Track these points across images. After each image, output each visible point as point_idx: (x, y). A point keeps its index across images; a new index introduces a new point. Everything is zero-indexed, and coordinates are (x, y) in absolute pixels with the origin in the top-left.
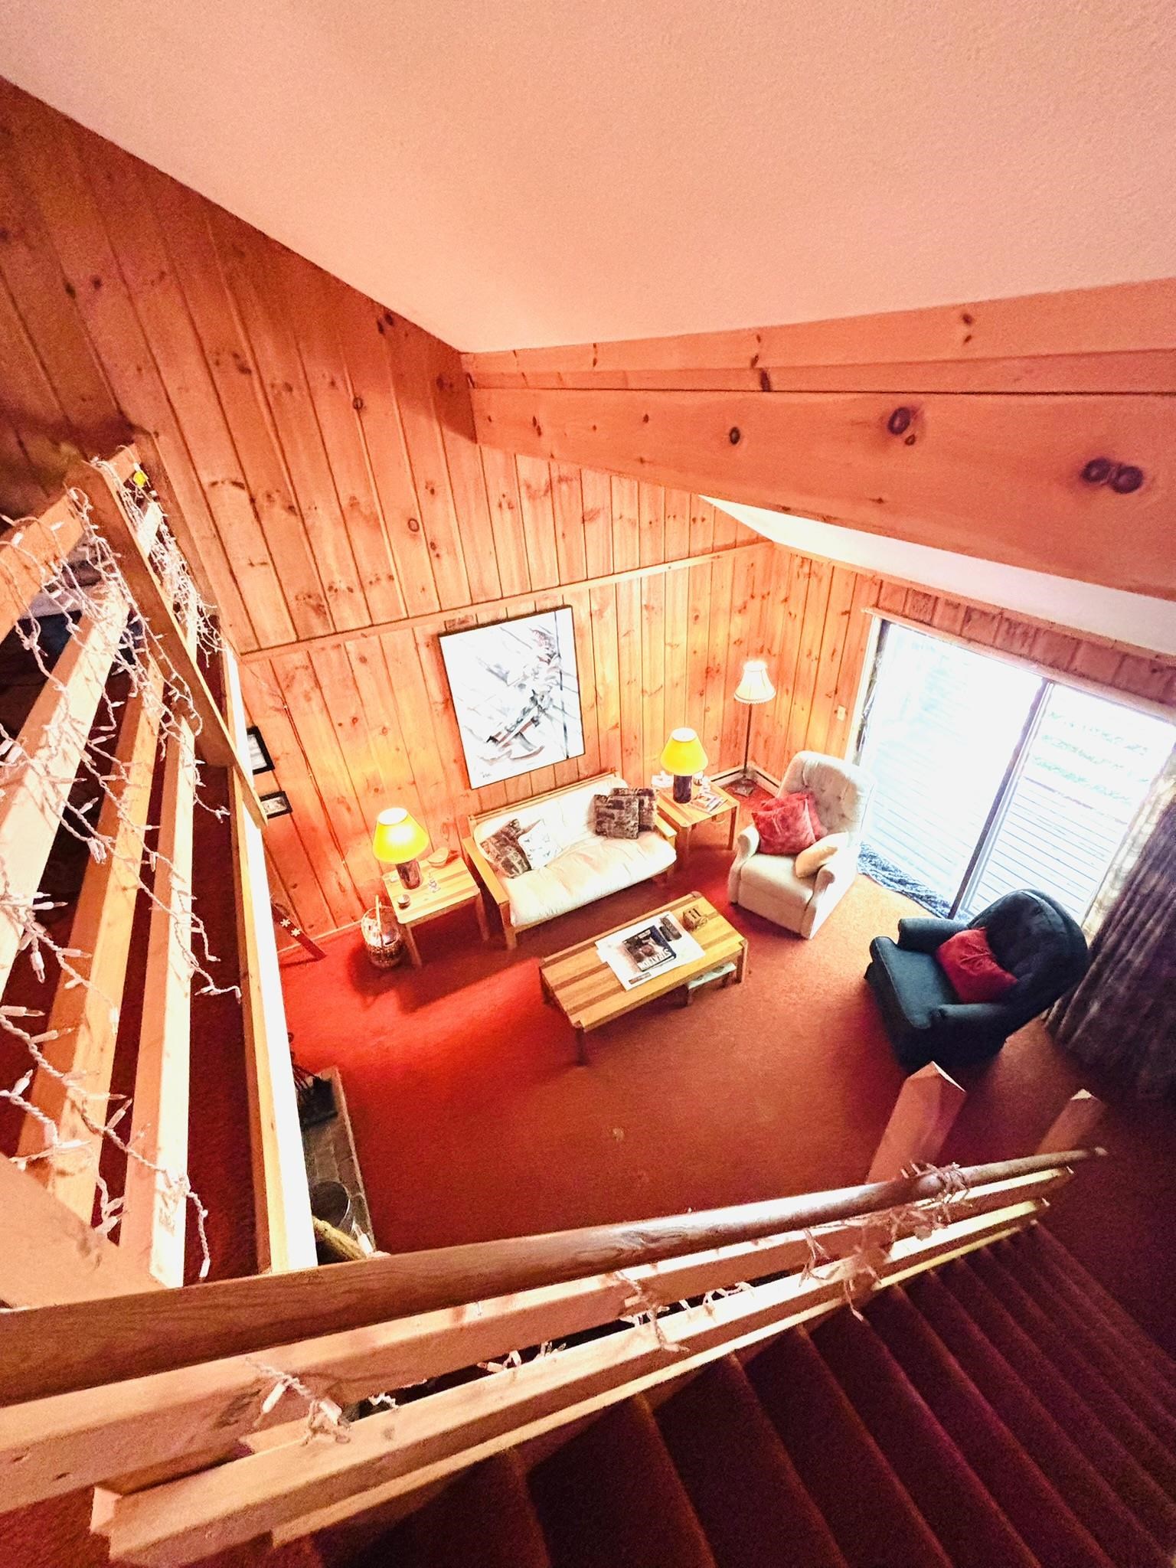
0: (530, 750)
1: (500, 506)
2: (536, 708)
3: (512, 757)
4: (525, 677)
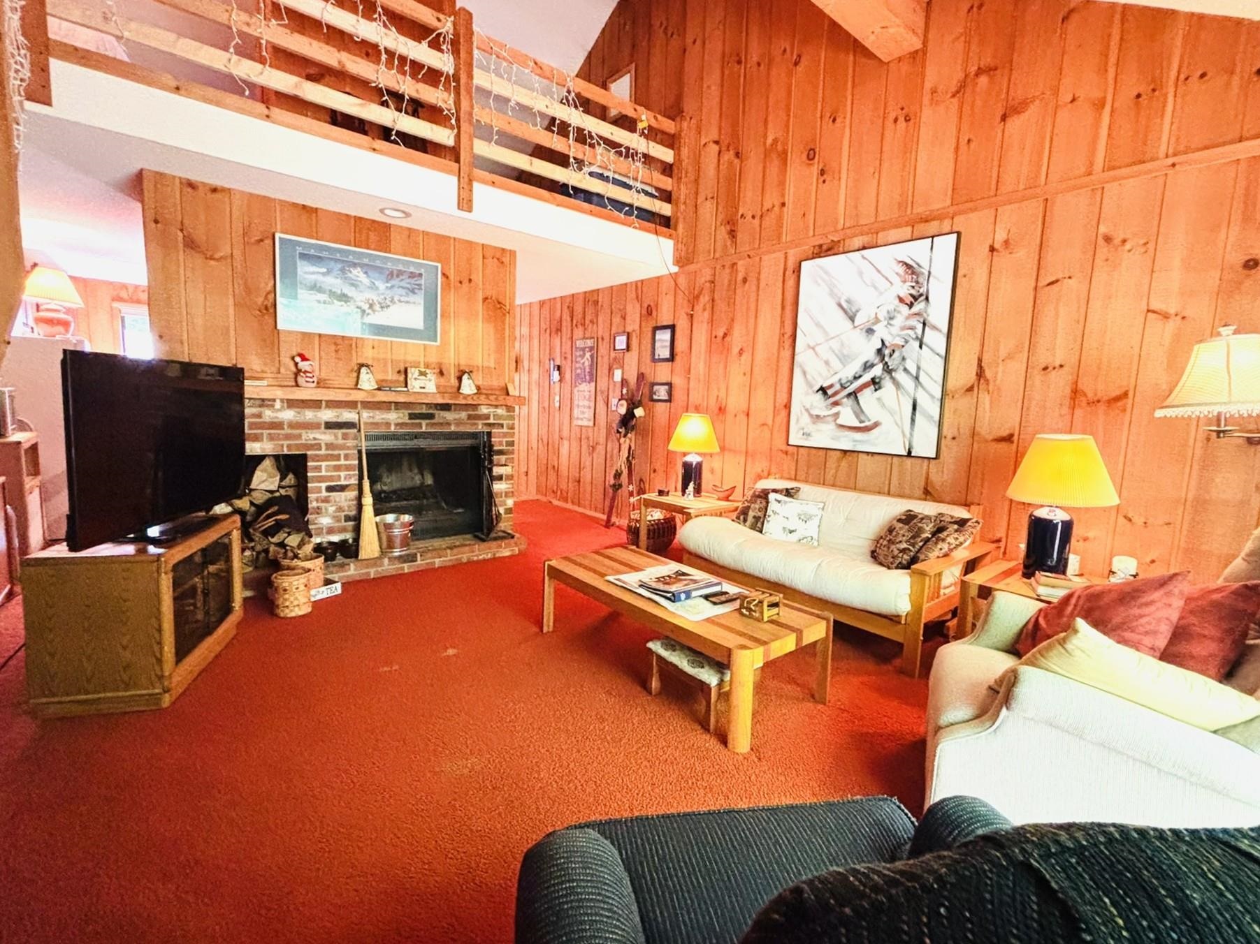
0: (862, 422)
1: (896, 120)
2: (881, 366)
3: (840, 421)
4: (877, 321)
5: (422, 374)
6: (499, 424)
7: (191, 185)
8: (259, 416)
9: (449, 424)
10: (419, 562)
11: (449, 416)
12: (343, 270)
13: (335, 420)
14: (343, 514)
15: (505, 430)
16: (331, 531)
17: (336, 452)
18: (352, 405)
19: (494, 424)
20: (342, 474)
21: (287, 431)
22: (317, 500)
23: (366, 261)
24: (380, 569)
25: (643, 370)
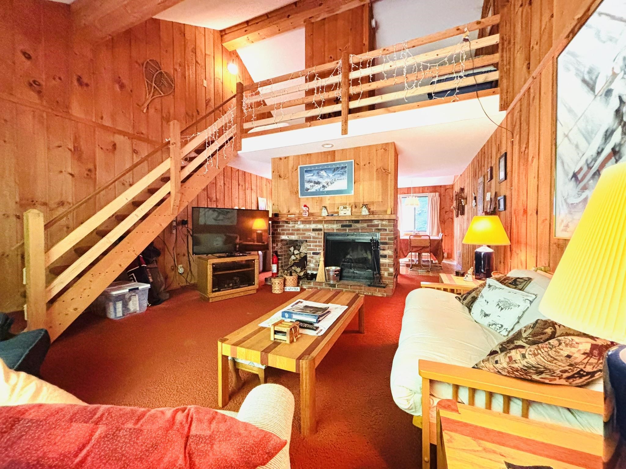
5: (345, 208)
6: (384, 229)
7: (281, 159)
8: (294, 227)
9: (358, 229)
11: (358, 225)
12: (318, 173)
13: (315, 228)
14: (317, 264)
15: (387, 232)
16: (314, 269)
17: (316, 240)
18: (320, 222)
20: (318, 248)
21: (301, 232)
22: (310, 257)
23: (326, 167)
25: (497, 191)
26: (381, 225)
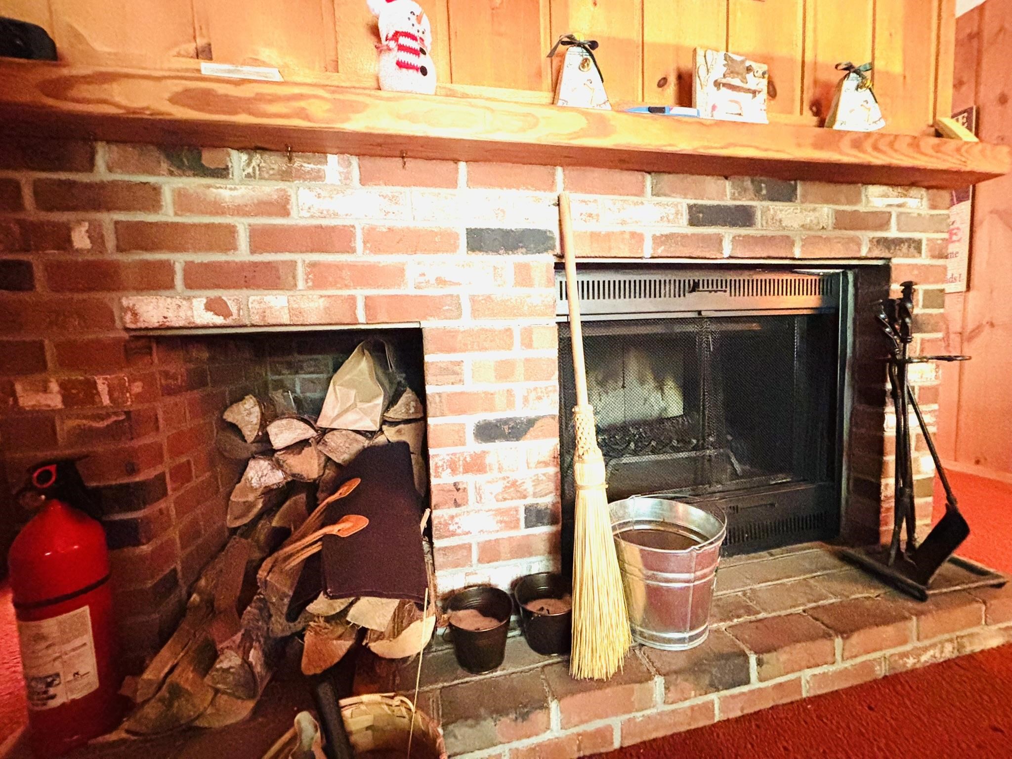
5: (735, 69)
6: (910, 241)
9: (788, 241)
10: (755, 684)
11: (789, 216)
13: (494, 223)
14: (521, 504)
15: (925, 259)
16: (490, 553)
17: (498, 324)
19: (898, 242)
20: (517, 387)
21: (361, 256)
22: (453, 467)
24: (639, 716)
26: (899, 215)
